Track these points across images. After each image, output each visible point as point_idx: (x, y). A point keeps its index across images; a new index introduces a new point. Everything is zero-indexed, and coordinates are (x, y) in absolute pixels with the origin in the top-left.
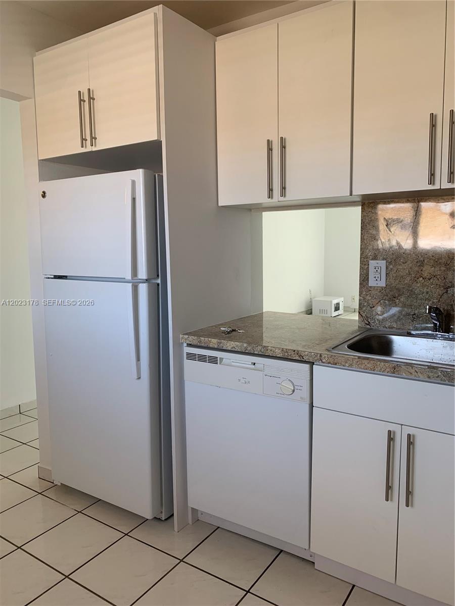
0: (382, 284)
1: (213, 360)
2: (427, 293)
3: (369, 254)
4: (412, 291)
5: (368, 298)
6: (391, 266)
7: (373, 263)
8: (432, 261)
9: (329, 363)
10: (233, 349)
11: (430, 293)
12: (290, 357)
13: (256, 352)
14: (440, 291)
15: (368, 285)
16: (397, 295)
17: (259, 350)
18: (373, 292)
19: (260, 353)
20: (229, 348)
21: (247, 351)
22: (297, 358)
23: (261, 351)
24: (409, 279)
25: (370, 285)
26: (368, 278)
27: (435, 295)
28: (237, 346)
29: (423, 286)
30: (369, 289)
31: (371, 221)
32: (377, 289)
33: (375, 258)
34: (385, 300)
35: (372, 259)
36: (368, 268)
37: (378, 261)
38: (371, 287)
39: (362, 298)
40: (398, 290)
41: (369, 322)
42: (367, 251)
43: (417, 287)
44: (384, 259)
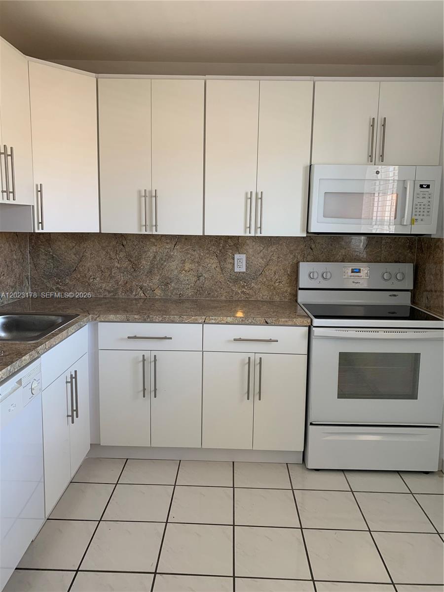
12: (33, 358)
13: (16, 370)
22: (37, 356)
23: (18, 366)
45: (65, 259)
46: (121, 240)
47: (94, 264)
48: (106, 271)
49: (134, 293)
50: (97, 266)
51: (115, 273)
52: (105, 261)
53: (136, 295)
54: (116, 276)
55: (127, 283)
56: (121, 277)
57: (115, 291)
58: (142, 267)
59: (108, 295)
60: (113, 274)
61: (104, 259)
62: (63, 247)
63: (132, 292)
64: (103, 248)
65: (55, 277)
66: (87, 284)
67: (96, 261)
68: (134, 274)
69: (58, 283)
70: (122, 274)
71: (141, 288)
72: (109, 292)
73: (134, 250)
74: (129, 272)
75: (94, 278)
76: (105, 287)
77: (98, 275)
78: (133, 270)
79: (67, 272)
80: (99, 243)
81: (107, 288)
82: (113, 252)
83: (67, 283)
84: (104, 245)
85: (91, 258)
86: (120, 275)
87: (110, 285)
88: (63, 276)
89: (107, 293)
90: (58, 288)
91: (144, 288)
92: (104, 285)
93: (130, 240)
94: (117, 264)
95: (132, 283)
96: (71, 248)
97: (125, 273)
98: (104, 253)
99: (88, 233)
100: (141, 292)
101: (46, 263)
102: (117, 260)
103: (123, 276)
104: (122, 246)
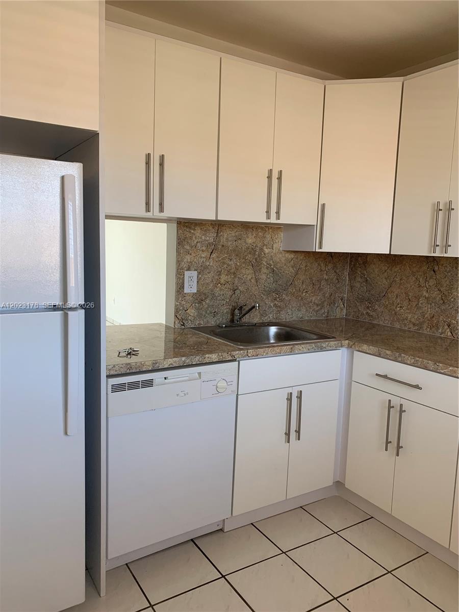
0: (194, 290)
1: (148, 384)
2: (223, 295)
3: (185, 266)
4: (213, 294)
5: (183, 303)
6: (200, 276)
7: (187, 274)
8: (226, 271)
9: (253, 356)
10: (171, 366)
11: (225, 295)
12: (224, 360)
13: (194, 363)
14: (230, 293)
15: (184, 292)
16: (204, 299)
17: (197, 360)
18: (187, 298)
19: (198, 363)
20: (166, 366)
21: (185, 364)
22: (230, 358)
23: (198, 361)
24: (212, 285)
25: (185, 292)
26: (184, 286)
27: (228, 296)
28: (175, 362)
29: (221, 290)
30: (184, 295)
31: (186, 238)
32: (190, 295)
33: (189, 269)
34: (196, 303)
35: (187, 270)
36: (184, 277)
37: (192, 272)
38: (185, 293)
39: (178, 303)
40: (205, 294)
41: (184, 323)
42: (183, 263)
43: (217, 291)
44: (195, 270)
45: (377, 283)
46: (432, 265)
47: (402, 291)
48: (413, 300)
49: (440, 331)
50: (405, 293)
51: (422, 303)
52: (413, 288)
53: (442, 333)
54: (423, 307)
55: (433, 316)
56: (428, 309)
57: (420, 325)
58: (452, 300)
59: (413, 329)
60: (420, 305)
61: (413, 286)
62: (376, 270)
63: (438, 329)
64: (413, 274)
65: (366, 301)
66: (393, 313)
67: (406, 288)
68: (443, 307)
69: (368, 308)
70: (429, 306)
71: (449, 326)
72: (414, 324)
73: (445, 277)
74: (438, 305)
75: (401, 307)
76: (411, 319)
77: (405, 303)
78: (442, 302)
79: (377, 297)
80: (409, 267)
81: (413, 320)
82: (423, 279)
83: (376, 309)
84: (415, 270)
85: (400, 284)
86: (428, 306)
87: (416, 317)
88: (374, 301)
89: (411, 326)
90: (368, 313)
91: (452, 326)
92: (410, 316)
93: (442, 265)
94: (425, 294)
95: (439, 317)
96: (384, 271)
97: (433, 304)
98: (414, 279)
99: (401, 255)
100: (448, 330)
101: (360, 286)
102: (426, 288)
103: (431, 308)
104: (432, 272)
